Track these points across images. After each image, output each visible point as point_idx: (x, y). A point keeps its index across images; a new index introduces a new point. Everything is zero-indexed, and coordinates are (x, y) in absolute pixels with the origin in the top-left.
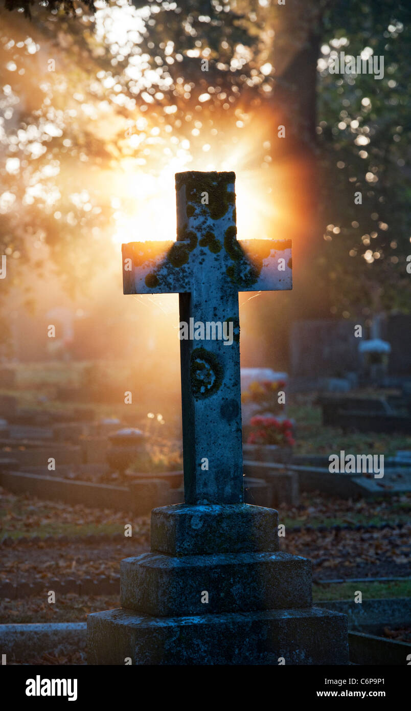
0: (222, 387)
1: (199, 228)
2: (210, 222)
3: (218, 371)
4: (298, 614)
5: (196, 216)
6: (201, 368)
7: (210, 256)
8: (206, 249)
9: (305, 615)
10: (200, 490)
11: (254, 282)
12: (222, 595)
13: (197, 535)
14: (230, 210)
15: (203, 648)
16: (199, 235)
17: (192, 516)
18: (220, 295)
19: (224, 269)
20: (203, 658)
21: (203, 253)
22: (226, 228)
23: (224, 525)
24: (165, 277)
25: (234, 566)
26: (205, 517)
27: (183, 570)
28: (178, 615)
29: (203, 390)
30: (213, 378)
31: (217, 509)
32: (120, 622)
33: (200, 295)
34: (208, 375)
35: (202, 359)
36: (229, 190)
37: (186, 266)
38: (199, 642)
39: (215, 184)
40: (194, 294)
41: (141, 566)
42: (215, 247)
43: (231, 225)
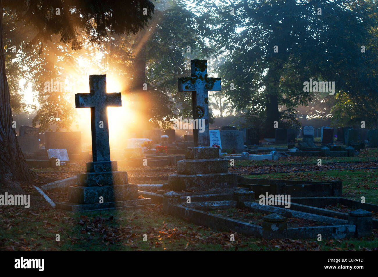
0: (204, 116)
1: (198, 74)
2: (201, 72)
3: (203, 111)
4: (225, 174)
5: (197, 71)
6: (199, 111)
7: (201, 81)
8: (200, 80)
9: (227, 174)
10: (199, 142)
11: (212, 88)
12: (206, 169)
13: (199, 154)
14: (206, 70)
15: (202, 182)
16: (198, 76)
17: (198, 149)
18: (203, 92)
19: (204, 85)
20: (202, 185)
21: (199, 81)
22: (205, 74)
23: (206, 151)
24: (190, 87)
25: (209, 162)
26: (201, 149)
27: (197, 162)
28: (196, 174)
29: (199, 116)
30: (202, 114)
31: (204, 147)
32: (179, 176)
33: (199, 92)
34: (201, 112)
35: (199, 108)
36: (205, 64)
37: (195, 84)
38: (201, 181)
39: (202, 63)
40: (197, 91)
41: (184, 162)
42: (202, 79)
43: (206, 73)
